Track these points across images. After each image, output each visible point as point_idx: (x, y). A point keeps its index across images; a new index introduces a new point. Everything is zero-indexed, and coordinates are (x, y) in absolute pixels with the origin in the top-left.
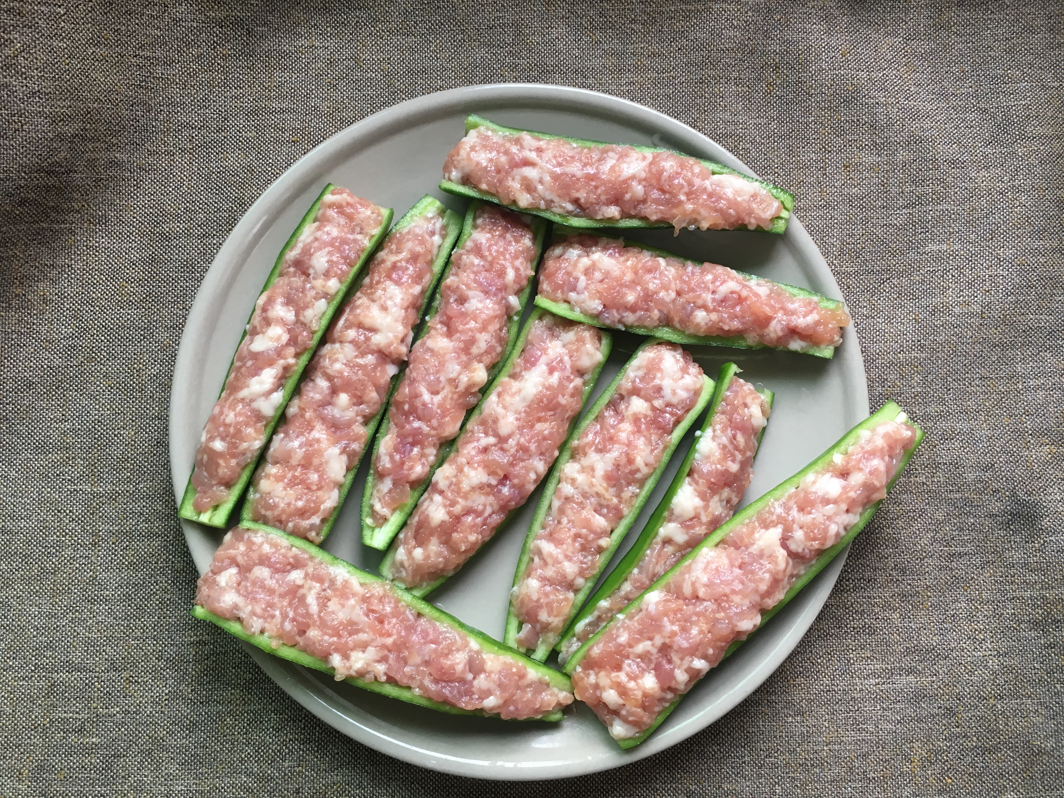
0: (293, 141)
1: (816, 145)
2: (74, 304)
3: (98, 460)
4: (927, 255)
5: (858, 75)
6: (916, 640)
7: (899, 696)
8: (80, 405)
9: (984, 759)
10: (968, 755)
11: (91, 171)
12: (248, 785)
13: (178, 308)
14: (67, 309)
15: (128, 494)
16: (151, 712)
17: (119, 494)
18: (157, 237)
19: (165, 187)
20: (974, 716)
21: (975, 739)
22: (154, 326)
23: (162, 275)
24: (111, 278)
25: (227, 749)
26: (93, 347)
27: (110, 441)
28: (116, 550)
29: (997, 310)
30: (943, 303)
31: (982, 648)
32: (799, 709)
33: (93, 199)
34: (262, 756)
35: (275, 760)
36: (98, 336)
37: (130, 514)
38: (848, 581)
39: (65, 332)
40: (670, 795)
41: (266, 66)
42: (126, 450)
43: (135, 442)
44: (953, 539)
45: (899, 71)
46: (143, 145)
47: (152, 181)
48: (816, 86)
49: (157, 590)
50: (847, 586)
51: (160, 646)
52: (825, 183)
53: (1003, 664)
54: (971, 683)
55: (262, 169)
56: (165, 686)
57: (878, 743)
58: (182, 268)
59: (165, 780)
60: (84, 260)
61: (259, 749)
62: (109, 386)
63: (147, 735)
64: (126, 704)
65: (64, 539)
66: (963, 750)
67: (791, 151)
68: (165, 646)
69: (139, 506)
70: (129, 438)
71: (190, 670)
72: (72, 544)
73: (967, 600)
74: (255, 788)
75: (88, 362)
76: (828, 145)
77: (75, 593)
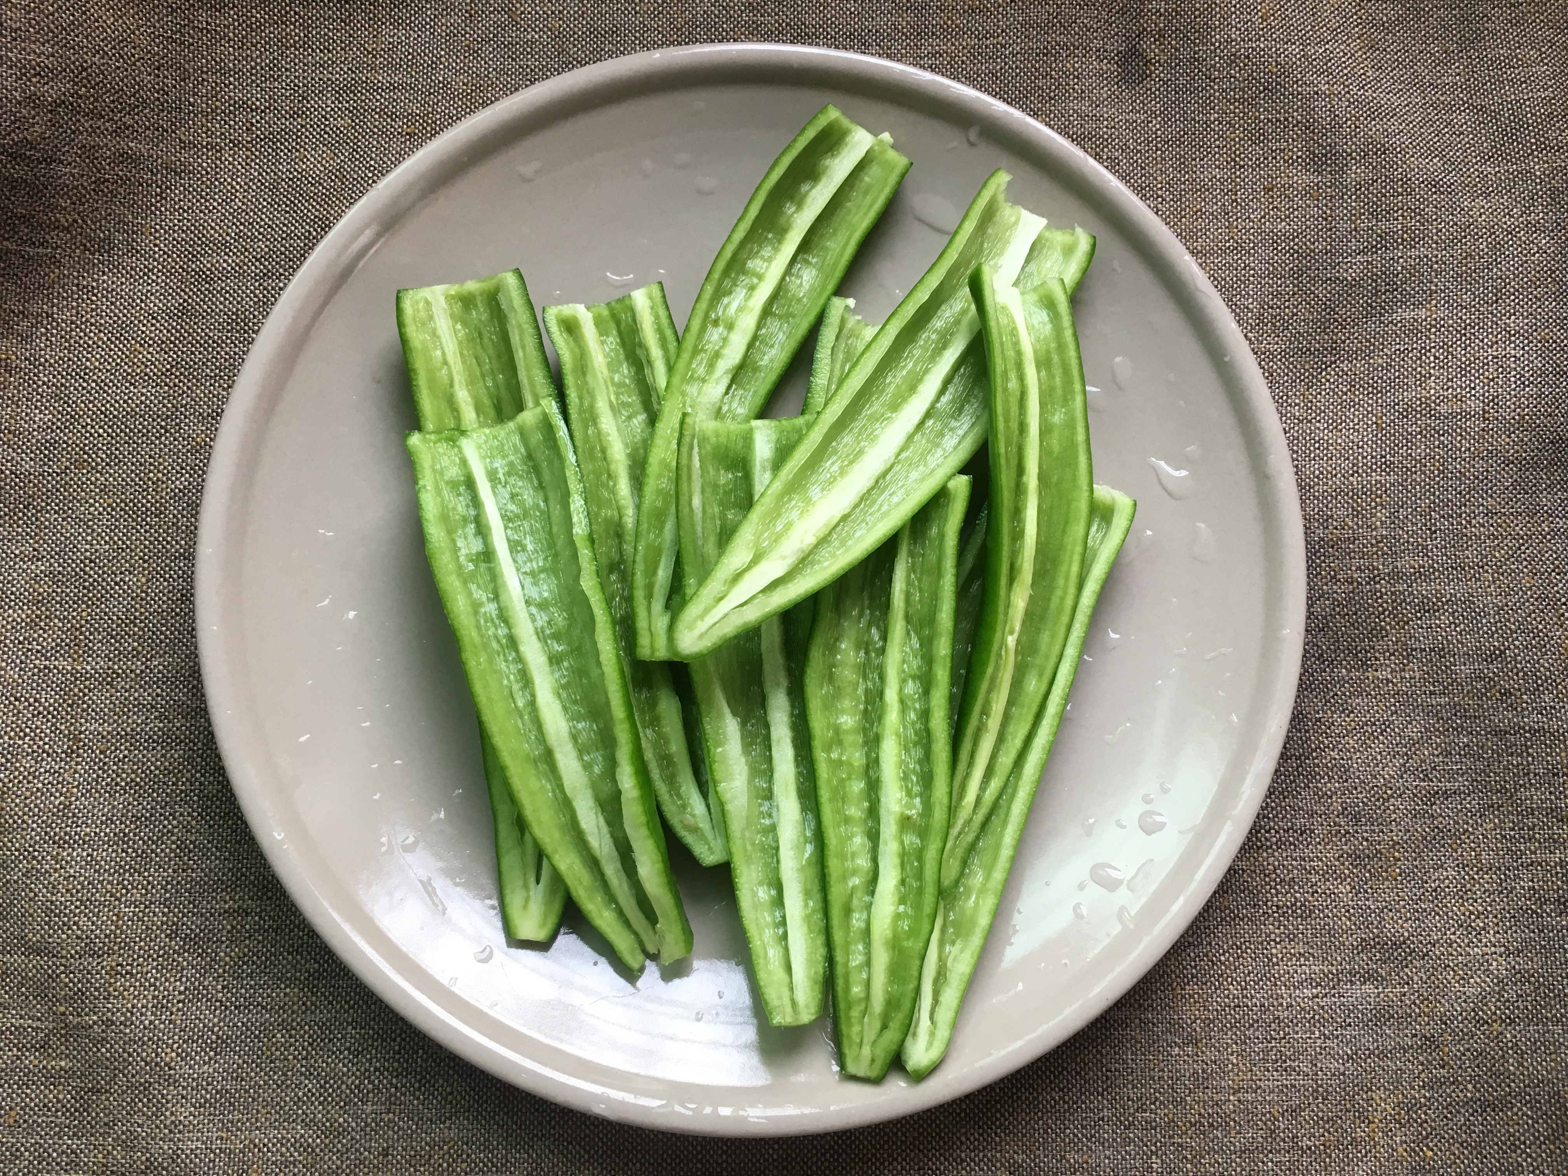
0: (407, 134)
1: (1221, 155)
2: (54, 377)
3: (87, 621)
4: (1396, 325)
5: (1287, 49)
6: (1377, 928)
7: (1349, 1016)
8: (62, 535)
9: (1486, 1119)
10: (1459, 1112)
11: (88, 166)
12: (306, 1141)
13: (220, 386)
14: (44, 383)
15: (133, 675)
16: (151, 1023)
17: (118, 675)
18: (192, 277)
19: (206, 201)
20: (1468, 1050)
21: (1470, 1087)
22: (181, 413)
23: (198, 334)
24: (117, 338)
25: (275, 1082)
26: (85, 445)
27: (107, 592)
28: (105, 764)
29: (1509, 407)
30: (1420, 399)
31: (1480, 941)
32: (1189, 1034)
33: (92, 212)
34: (330, 1095)
35: (351, 1101)
36: (93, 427)
37: (134, 706)
38: (1268, 832)
39: (40, 419)
40: (982, 1170)
41: (370, 19)
42: (132, 607)
43: (147, 595)
44: (1434, 768)
45: (1349, 45)
46: (173, 132)
47: (185, 189)
48: (1221, 65)
49: (174, 827)
50: (1266, 839)
51: (175, 916)
52: (1236, 214)
53: (1514, 968)
54: (1464, 997)
55: (359, 176)
56: (180, 980)
57: (1317, 1091)
58: (228, 324)
59: (171, 1132)
60: (73, 308)
61: (326, 1083)
62: (109, 506)
63: (142, 1060)
64: (109, 1010)
65: (21, 742)
66: (1450, 1104)
67: (1182, 165)
68: (183, 916)
69: (149, 695)
70: (138, 587)
71: (222, 954)
72: (33, 752)
73: (1458, 865)
74: (317, 1146)
75: (76, 468)
76: (1239, 156)
77: (33, 830)
